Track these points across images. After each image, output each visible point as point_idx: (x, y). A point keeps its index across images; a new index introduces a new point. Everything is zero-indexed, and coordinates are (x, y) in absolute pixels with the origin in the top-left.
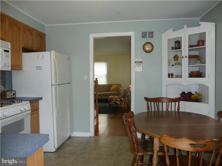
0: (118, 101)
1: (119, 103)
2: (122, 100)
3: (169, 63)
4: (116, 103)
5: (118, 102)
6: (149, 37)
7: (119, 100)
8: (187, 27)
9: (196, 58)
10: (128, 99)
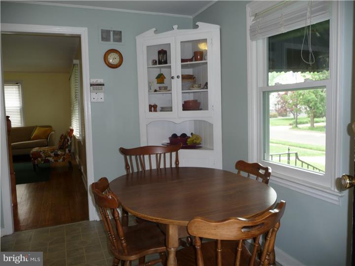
0: (50, 156)
1: (53, 160)
2: (59, 155)
3: (150, 87)
4: (47, 161)
5: (51, 159)
6: (114, 41)
7: (52, 154)
8: (178, 28)
9: (190, 80)
10: (70, 151)
